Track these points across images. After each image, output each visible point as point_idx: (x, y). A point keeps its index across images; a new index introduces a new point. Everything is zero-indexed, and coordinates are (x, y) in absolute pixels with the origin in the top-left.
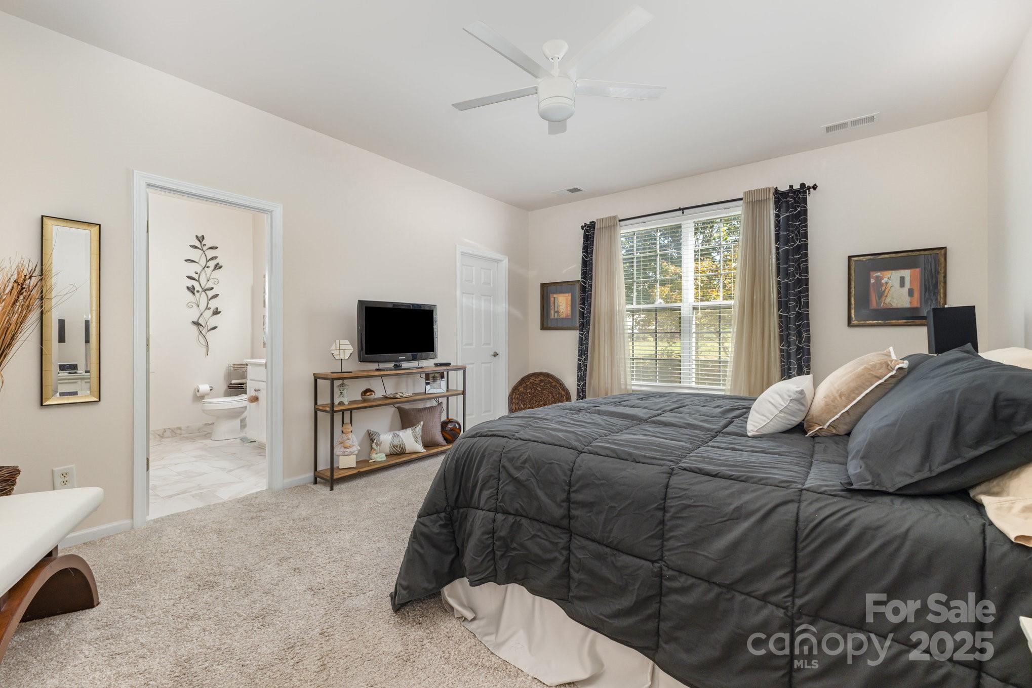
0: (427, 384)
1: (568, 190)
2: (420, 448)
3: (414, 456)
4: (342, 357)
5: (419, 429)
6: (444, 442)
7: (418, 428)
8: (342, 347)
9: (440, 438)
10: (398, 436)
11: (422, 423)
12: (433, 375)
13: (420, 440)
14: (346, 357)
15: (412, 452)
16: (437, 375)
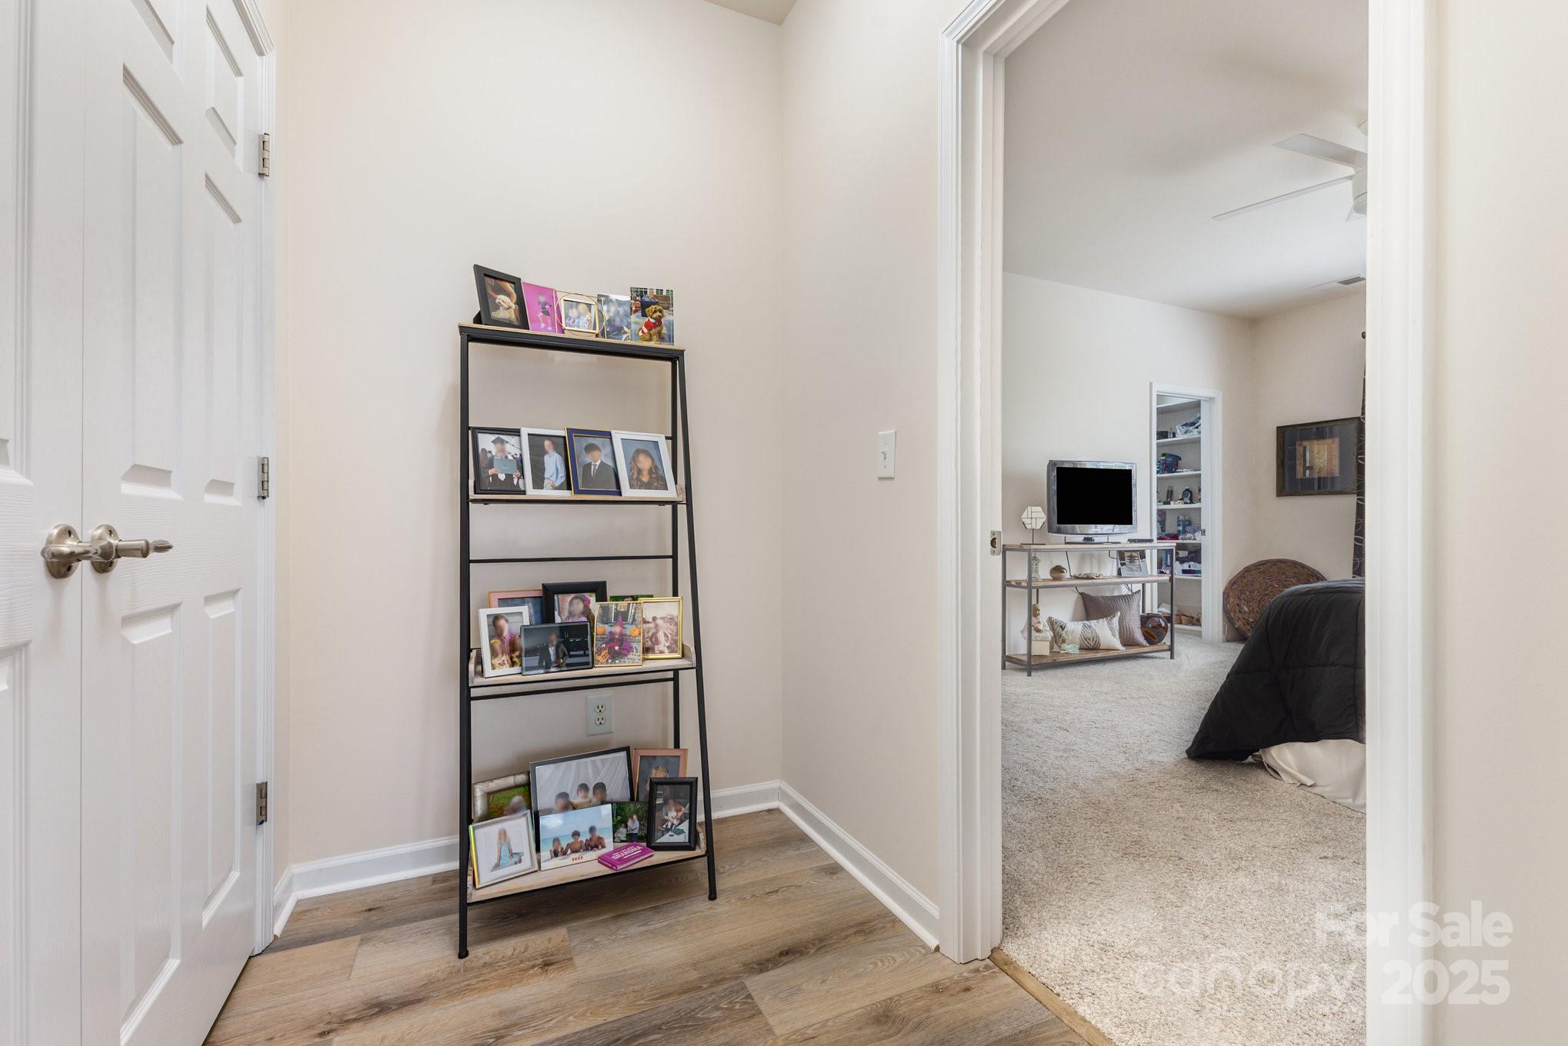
0: (1123, 564)
1: (1341, 282)
2: (1117, 643)
3: (1111, 654)
4: (1034, 526)
5: (1115, 621)
6: (1145, 642)
7: (1115, 619)
8: (1034, 515)
9: (1139, 636)
10: (1090, 627)
11: (1119, 613)
12: (1129, 554)
13: (1117, 633)
14: (1038, 527)
15: (1109, 648)
16: (1134, 554)
